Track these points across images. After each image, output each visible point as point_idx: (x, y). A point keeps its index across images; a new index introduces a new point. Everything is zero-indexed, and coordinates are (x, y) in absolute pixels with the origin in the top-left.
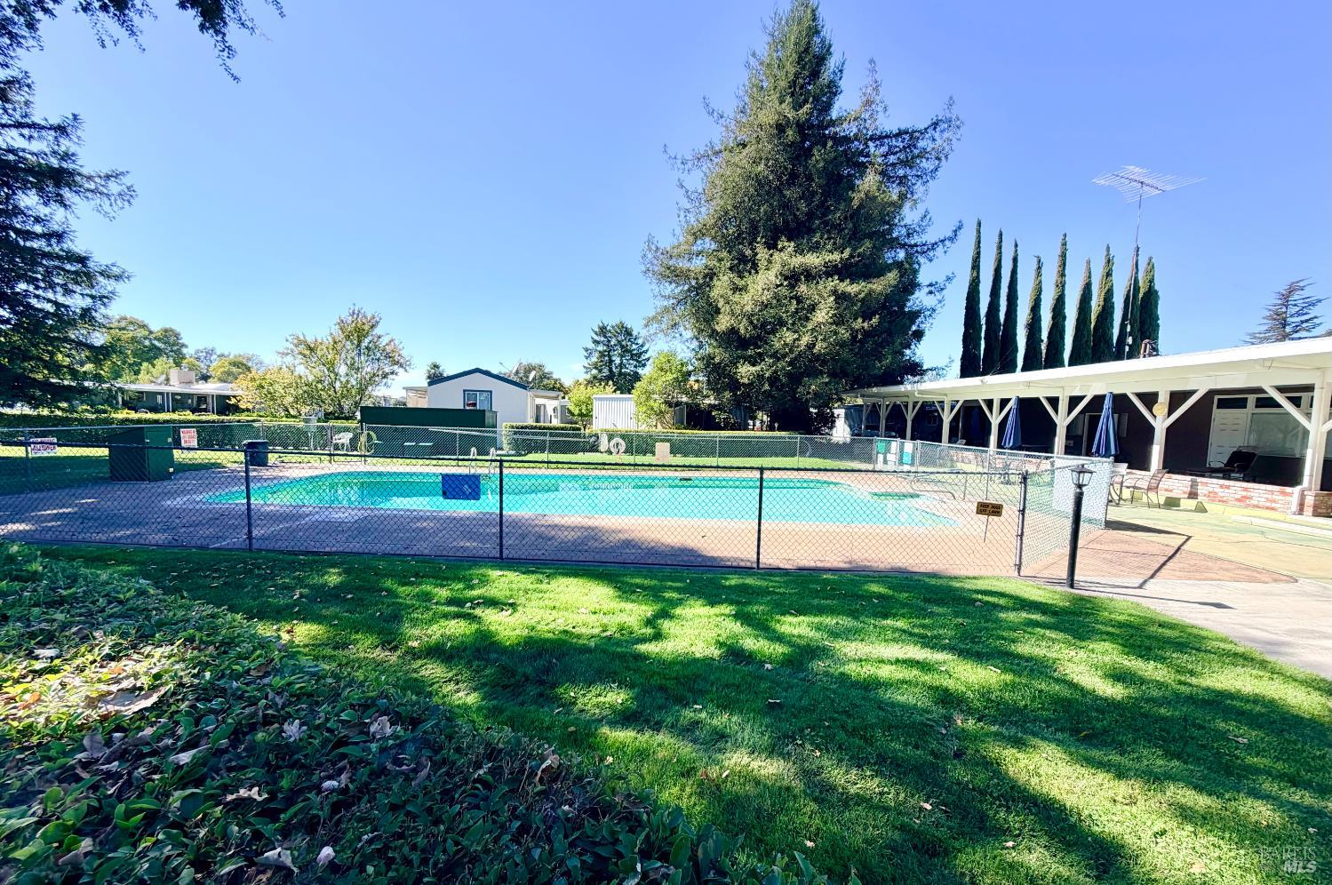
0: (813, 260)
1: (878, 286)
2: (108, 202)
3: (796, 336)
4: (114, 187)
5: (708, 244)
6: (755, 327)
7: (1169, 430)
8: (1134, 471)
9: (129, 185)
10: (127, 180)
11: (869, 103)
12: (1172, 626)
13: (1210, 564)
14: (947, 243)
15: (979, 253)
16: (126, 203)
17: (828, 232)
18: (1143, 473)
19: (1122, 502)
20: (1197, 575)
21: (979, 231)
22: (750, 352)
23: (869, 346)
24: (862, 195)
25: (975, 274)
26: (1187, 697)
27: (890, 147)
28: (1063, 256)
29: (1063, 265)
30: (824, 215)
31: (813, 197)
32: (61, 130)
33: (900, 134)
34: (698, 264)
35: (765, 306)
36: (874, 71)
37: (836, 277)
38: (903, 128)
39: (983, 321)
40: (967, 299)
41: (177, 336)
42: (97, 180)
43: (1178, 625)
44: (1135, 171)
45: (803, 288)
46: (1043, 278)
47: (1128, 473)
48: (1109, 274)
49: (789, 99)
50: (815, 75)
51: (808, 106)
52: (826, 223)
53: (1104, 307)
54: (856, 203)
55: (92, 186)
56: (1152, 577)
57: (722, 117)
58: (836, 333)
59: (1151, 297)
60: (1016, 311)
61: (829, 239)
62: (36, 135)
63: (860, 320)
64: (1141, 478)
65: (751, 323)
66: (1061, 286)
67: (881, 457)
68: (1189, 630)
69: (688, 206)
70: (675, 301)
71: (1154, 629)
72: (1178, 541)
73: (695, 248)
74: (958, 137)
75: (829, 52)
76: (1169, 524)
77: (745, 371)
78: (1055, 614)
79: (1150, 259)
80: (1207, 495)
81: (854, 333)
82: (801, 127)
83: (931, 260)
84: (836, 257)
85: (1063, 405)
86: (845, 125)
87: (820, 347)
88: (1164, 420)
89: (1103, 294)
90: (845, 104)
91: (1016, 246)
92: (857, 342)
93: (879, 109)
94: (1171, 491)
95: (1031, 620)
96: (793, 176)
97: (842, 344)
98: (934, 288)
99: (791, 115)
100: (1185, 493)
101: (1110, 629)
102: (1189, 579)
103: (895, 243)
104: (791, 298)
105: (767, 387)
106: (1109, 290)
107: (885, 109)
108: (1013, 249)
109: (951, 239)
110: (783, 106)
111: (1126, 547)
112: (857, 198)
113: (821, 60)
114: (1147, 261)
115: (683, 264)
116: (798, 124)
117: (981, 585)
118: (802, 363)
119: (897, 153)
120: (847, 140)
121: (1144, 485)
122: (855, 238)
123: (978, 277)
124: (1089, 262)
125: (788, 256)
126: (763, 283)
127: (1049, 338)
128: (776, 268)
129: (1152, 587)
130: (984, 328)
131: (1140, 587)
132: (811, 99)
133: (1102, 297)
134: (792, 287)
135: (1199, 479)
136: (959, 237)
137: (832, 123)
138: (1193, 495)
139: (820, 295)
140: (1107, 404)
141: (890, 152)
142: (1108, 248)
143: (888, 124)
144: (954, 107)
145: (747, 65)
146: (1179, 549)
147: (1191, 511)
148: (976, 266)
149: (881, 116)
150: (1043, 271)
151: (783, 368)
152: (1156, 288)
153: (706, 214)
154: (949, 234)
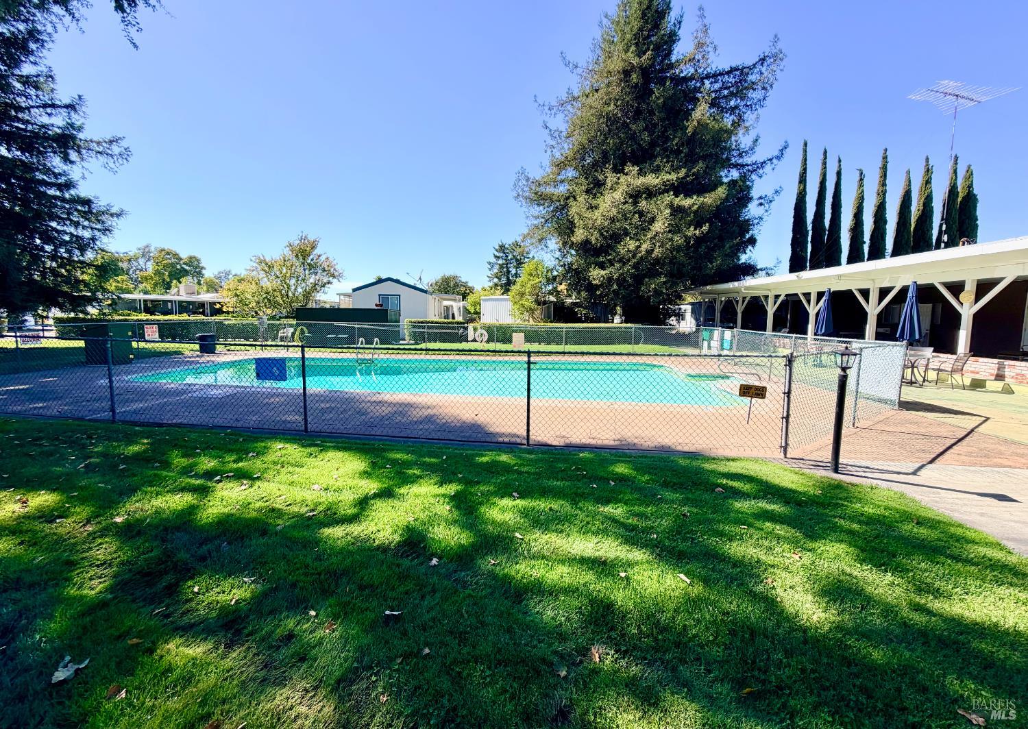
0: (652, 180)
1: (709, 199)
2: (112, 161)
3: (637, 244)
4: (116, 149)
5: (571, 173)
6: (605, 238)
7: (977, 316)
8: (941, 355)
9: (126, 147)
10: (124, 144)
11: (700, 45)
12: (932, 524)
13: (1003, 448)
14: (774, 160)
15: (805, 170)
16: (125, 161)
17: (668, 157)
18: (949, 356)
19: (926, 383)
20: (984, 461)
21: (805, 151)
22: (601, 259)
23: (702, 249)
24: (695, 123)
25: (802, 187)
26: (919, 631)
27: (723, 83)
28: (884, 169)
29: (884, 176)
30: (665, 142)
31: (655, 128)
32: (71, 107)
33: (731, 71)
34: (562, 189)
35: (613, 220)
36: (702, 16)
37: (672, 193)
38: (734, 65)
39: (810, 227)
40: (795, 209)
41: (198, 261)
42: (104, 144)
43: (939, 522)
44: (949, 85)
45: (643, 204)
46: (865, 188)
47: (934, 357)
48: (928, 182)
49: (633, 48)
50: (656, 26)
51: (650, 52)
52: (665, 150)
53: (923, 211)
54: (690, 130)
55: (101, 149)
56: (932, 461)
57: (576, 67)
58: (671, 240)
59: (970, 200)
60: (840, 217)
61: (667, 162)
62: (54, 112)
63: (692, 228)
64: (946, 360)
65: (602, 235)
66: (882, 194)
67: (706, 344)
68: (952, 530)
69: (553, 143)
70: (543, 220)
71: (907, 528)
72: (975, 421)
73: (559, 178)
74: (781, 67)
75: (669, 8)
76: (971, 406)
77: (596, 275)
78: (799, 504)
79: (969, 167)
80: (1015, 377)
81: (687, 239)
82: (645, 72)
83: (761, 177)
84: (673, 177)
85: (874, 296)
86: (682, 67)
87: (657, 252)
88: (971, 307)
89: (923, 199)
90: (682, 49)
91: (840, 161)
92: (691, 247)
93: (710, 49)
94: (977, 373)
95: (766, 511)
96: (638, 112)
97: (678, 249)
98: (764, 201)
99: (635, 61)
100: (992, 375)
101: (855, 526)
102: (975, 465)
103: (727, 164)
104: (635, 213)
105: (615, 287)
106: (928, 196)
107: (715, 49)
108: (837, 164)
109: (778, 158)
110: (629, 54)
111: (913, 429)
112: (691, 126)
113: (662, 14)
114: (965, 169)
115: (550, 190)
116: (641, 68)
117: (734, 468)
118: (643, 267)
119: (730, 87)
120: (686, 80)
121: (948, 367)
122: (690, 160)
123: (805, 189)
124: (908, 172)
125: (633, 178)
126: (611, 201)
127: (871, 240)
128: (623, 188)
129: (927, 475)
130: (810, 233)
131: (914, 473)
132: (652, 47)
133: (922, 202)
134: (635, 203)
135: (1007, 362)
136: (785, 155)
137: (671, 66)
138: (1000, 377)
139: (659, 209)
140: (911, 293)
141: (724, 87)
142: (927, 160)
143: (719, 62)
144: (779, 43)
145: (601, 25)
146: (972, 431)
147: (997, 392)
148: (803, 180)
149: (712, 56)
150: (865, 182)
151: (628, 270)
152: (975, 192)
153: (567, 148)
154: (776, 153)
